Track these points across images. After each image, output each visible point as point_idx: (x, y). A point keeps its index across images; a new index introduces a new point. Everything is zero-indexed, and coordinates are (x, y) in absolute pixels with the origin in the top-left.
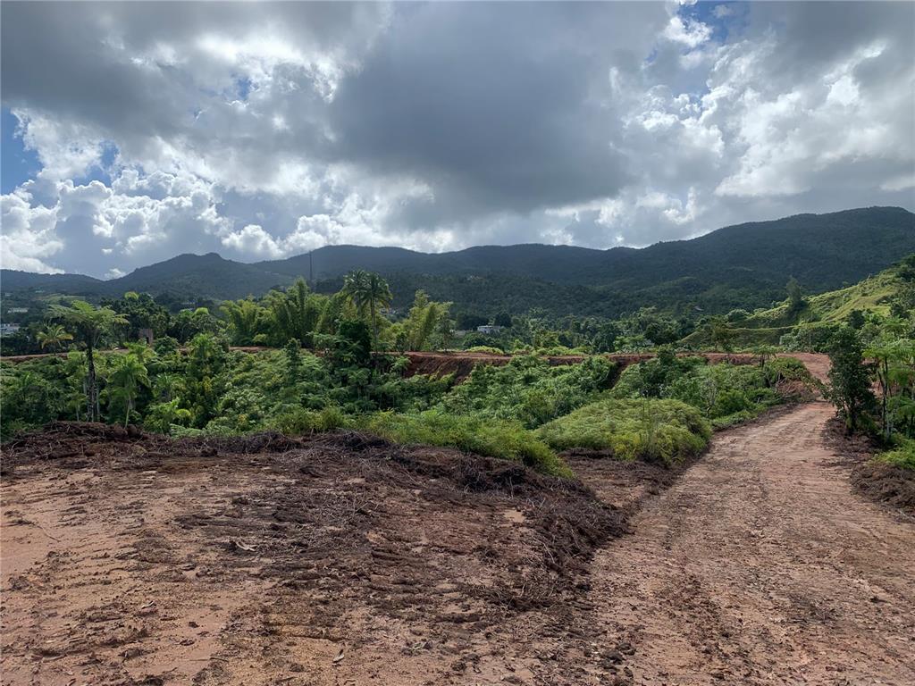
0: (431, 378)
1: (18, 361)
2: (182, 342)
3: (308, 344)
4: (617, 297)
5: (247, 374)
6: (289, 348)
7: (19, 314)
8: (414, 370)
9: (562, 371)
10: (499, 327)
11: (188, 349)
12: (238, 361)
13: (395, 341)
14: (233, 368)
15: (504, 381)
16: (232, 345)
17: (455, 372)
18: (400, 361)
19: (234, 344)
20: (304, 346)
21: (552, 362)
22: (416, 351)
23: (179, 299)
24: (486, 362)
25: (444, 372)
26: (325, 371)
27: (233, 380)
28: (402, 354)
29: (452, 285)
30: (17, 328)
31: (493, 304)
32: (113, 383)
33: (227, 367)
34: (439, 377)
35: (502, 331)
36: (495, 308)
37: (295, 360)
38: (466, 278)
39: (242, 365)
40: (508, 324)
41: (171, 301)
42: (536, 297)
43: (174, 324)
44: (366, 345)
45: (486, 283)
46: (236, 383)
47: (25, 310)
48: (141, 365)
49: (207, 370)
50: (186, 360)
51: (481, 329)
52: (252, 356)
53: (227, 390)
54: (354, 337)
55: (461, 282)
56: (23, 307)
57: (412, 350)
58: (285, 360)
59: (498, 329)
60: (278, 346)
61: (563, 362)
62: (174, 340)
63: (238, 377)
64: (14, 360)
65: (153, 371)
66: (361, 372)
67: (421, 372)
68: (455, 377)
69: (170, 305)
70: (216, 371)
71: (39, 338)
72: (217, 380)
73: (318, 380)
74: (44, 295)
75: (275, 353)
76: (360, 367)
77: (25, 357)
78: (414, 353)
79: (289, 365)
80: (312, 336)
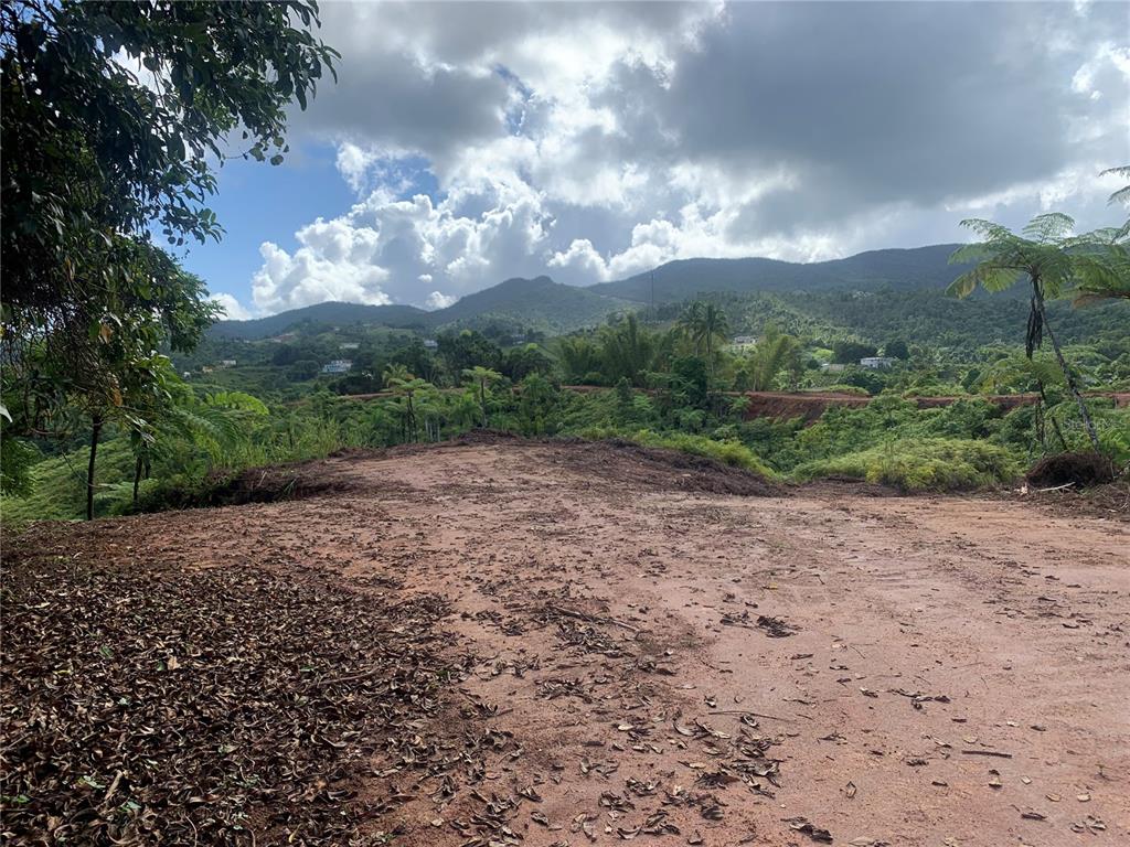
0: (776, 421)
1: (367, 400)
2: (514, 381)
3: (641, 384)
4: (1068, 316)
5: (578, 414)
6: (619, 387)
7: (349, 349)
8: (756, 412)
9: (930, 415)
10: (892, 359)
11: (520, 389)
12: (569, 401)
13: (735, 379)
14: (564, 407)
15: (858, 425)
16: (563, 383)
17: (803, 415)
18: (741, 401)
19: (567, 382)
20: (635, 385)
21: (921, 405)
22: (763, 390)
23: (508, 331)
24: (842, 404)
25: (791, 414)
26: (655, 411)
27: (565, 420)
28: (742, 395)
29: (831, 304)
30: (349, 365)
31: (888, 327)
32: (453, 422)
33: (558, 407)
34: (785, 420)
35: (894, 364)
36: (890, 333)
37: (626, 398)
38: (851, 295)
39: (574, 405)
40: (903, 355)
41: (498, 333)
42: (950, 318)
43: (506, 362)
44: (702, 384)
45: (879, 301)
46: (567, 424)
47: (355, 346)
48: (477, 404)
49: (539, 409)
50: (519, 400)
51: (866, 361)
52: (583, 396)
53: (559, 430)
54: (688, 375)
55: (845, 299)
56: (353, 342)
57: (757, 390)
58: (616, 400)
59: (888, 362)
60: (610, 385)
61: (934, 405)
62: (508, 379)
63: (568, 418)
64: (363, 399)
65: (489, 411)
66: (694, 413)
67: (765, 414)
68: (803, 421)
69: (499, 339)
70: (547, 410)
71: (384, 377)
72: (549, 420)
73: (649, 421)
74: (372, 328)
75: (606, 392)
76: (695, 409)
77: (371, 395)
78: (758, 393)
79: (620, 405)
80: (644, 374)
